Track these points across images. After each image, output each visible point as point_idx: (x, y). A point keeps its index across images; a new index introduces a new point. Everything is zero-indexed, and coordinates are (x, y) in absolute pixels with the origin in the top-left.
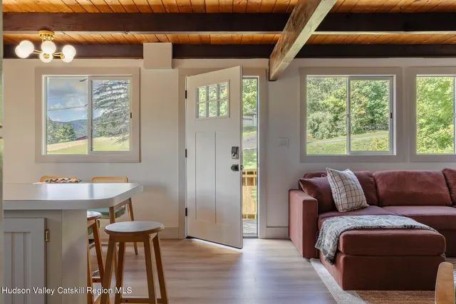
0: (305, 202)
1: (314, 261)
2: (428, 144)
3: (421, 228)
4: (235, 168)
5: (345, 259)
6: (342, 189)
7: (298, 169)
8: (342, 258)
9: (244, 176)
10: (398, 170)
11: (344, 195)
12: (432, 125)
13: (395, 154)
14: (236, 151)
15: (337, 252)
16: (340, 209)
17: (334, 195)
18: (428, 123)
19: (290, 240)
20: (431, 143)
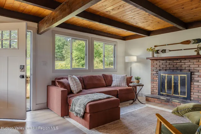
0: (62, 91)
1: (67, 117)
2: (78, 66)
3: (112, 97)
4: (23, 77)
5: (90, 116)
6: (75, 84)
7: (51, 76)
8: (88, 115)
9: (27, 79)
10: (90, 75)
11: (76, 86)
12: (79, 60)
13: (87, 69)
14: (23, 68)
15: (85, 113)
16: (75, 92)
17: (71, 87)
18: (78, 59)
19: (48, 108)
20: (79, 65)
